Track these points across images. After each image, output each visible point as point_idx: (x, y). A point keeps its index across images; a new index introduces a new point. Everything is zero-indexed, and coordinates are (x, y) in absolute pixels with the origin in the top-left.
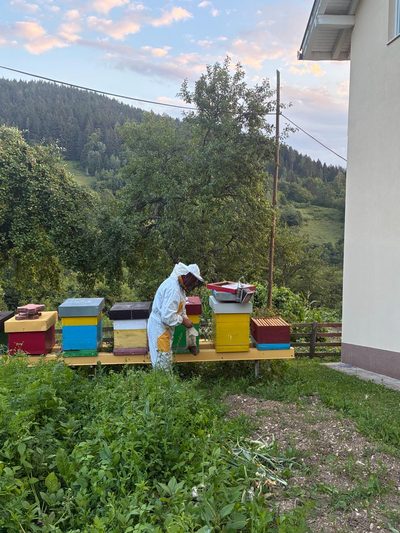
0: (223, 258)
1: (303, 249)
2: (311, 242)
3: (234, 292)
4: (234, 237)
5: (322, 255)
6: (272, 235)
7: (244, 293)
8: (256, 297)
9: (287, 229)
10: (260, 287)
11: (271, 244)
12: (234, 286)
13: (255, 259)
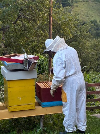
0: (11, 35)
1: (75, 25)
2: (81, 20)
3: (22, 62)
4: (19, 17)
5: (90, 30)
6: (50, 15)
7: (30, 63)
8: (39, 66)
9: (62, 9)
10: (42, 58)
11: (50, 22)
12: (21, 57)
13: (37, 35)
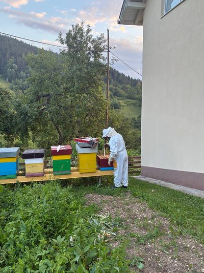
0: (82, 125)
1: (121, 120)
2: (126, 117)
3: (89, 142)
4: (87, 115)
5: (131, 124)
6: (106, 114)
7: (93, 143)
8: (99, 145)
9: (114, 111)
10: (101, 140)
11: (106, 118)
12: (88, 139)
13: (98, 126)
